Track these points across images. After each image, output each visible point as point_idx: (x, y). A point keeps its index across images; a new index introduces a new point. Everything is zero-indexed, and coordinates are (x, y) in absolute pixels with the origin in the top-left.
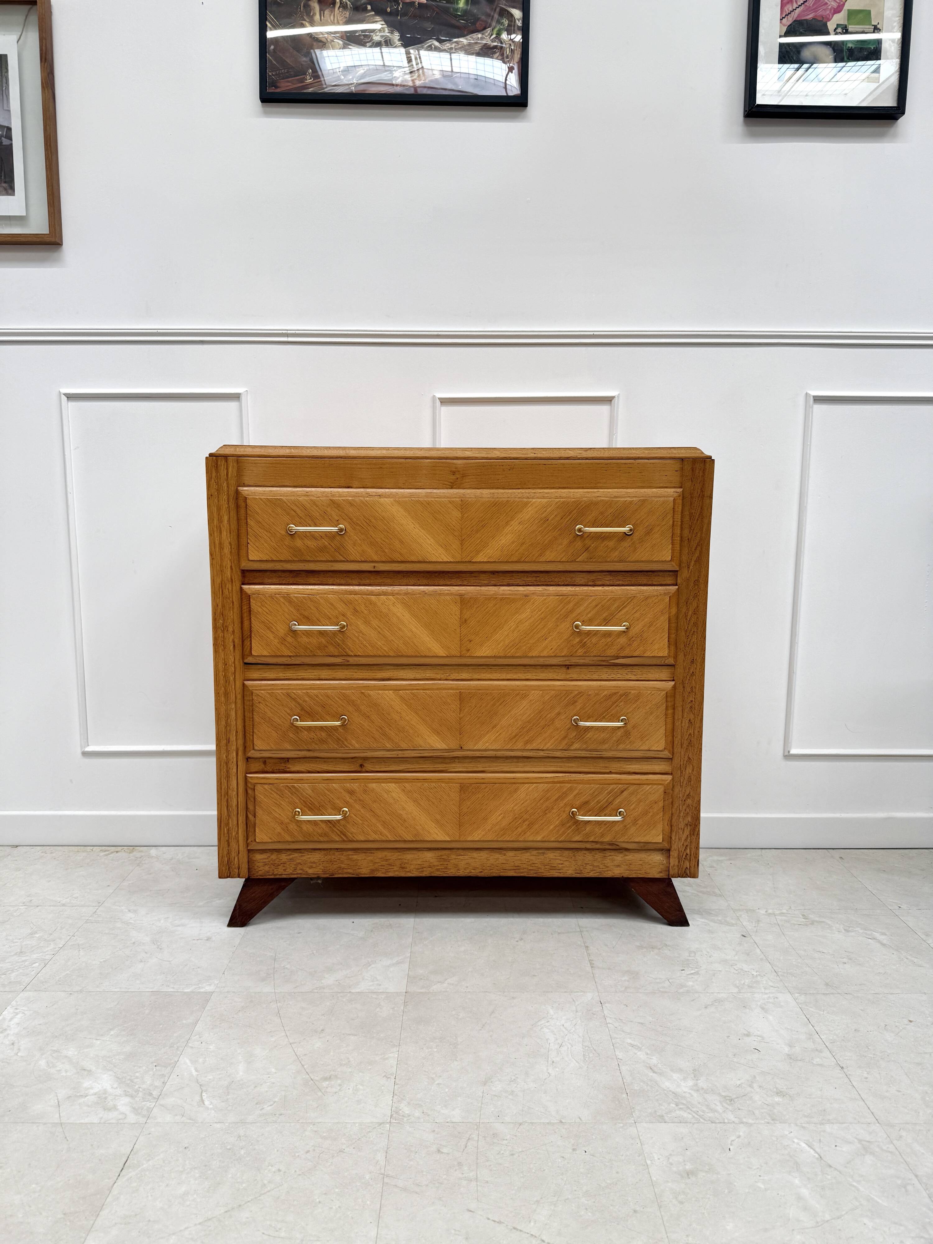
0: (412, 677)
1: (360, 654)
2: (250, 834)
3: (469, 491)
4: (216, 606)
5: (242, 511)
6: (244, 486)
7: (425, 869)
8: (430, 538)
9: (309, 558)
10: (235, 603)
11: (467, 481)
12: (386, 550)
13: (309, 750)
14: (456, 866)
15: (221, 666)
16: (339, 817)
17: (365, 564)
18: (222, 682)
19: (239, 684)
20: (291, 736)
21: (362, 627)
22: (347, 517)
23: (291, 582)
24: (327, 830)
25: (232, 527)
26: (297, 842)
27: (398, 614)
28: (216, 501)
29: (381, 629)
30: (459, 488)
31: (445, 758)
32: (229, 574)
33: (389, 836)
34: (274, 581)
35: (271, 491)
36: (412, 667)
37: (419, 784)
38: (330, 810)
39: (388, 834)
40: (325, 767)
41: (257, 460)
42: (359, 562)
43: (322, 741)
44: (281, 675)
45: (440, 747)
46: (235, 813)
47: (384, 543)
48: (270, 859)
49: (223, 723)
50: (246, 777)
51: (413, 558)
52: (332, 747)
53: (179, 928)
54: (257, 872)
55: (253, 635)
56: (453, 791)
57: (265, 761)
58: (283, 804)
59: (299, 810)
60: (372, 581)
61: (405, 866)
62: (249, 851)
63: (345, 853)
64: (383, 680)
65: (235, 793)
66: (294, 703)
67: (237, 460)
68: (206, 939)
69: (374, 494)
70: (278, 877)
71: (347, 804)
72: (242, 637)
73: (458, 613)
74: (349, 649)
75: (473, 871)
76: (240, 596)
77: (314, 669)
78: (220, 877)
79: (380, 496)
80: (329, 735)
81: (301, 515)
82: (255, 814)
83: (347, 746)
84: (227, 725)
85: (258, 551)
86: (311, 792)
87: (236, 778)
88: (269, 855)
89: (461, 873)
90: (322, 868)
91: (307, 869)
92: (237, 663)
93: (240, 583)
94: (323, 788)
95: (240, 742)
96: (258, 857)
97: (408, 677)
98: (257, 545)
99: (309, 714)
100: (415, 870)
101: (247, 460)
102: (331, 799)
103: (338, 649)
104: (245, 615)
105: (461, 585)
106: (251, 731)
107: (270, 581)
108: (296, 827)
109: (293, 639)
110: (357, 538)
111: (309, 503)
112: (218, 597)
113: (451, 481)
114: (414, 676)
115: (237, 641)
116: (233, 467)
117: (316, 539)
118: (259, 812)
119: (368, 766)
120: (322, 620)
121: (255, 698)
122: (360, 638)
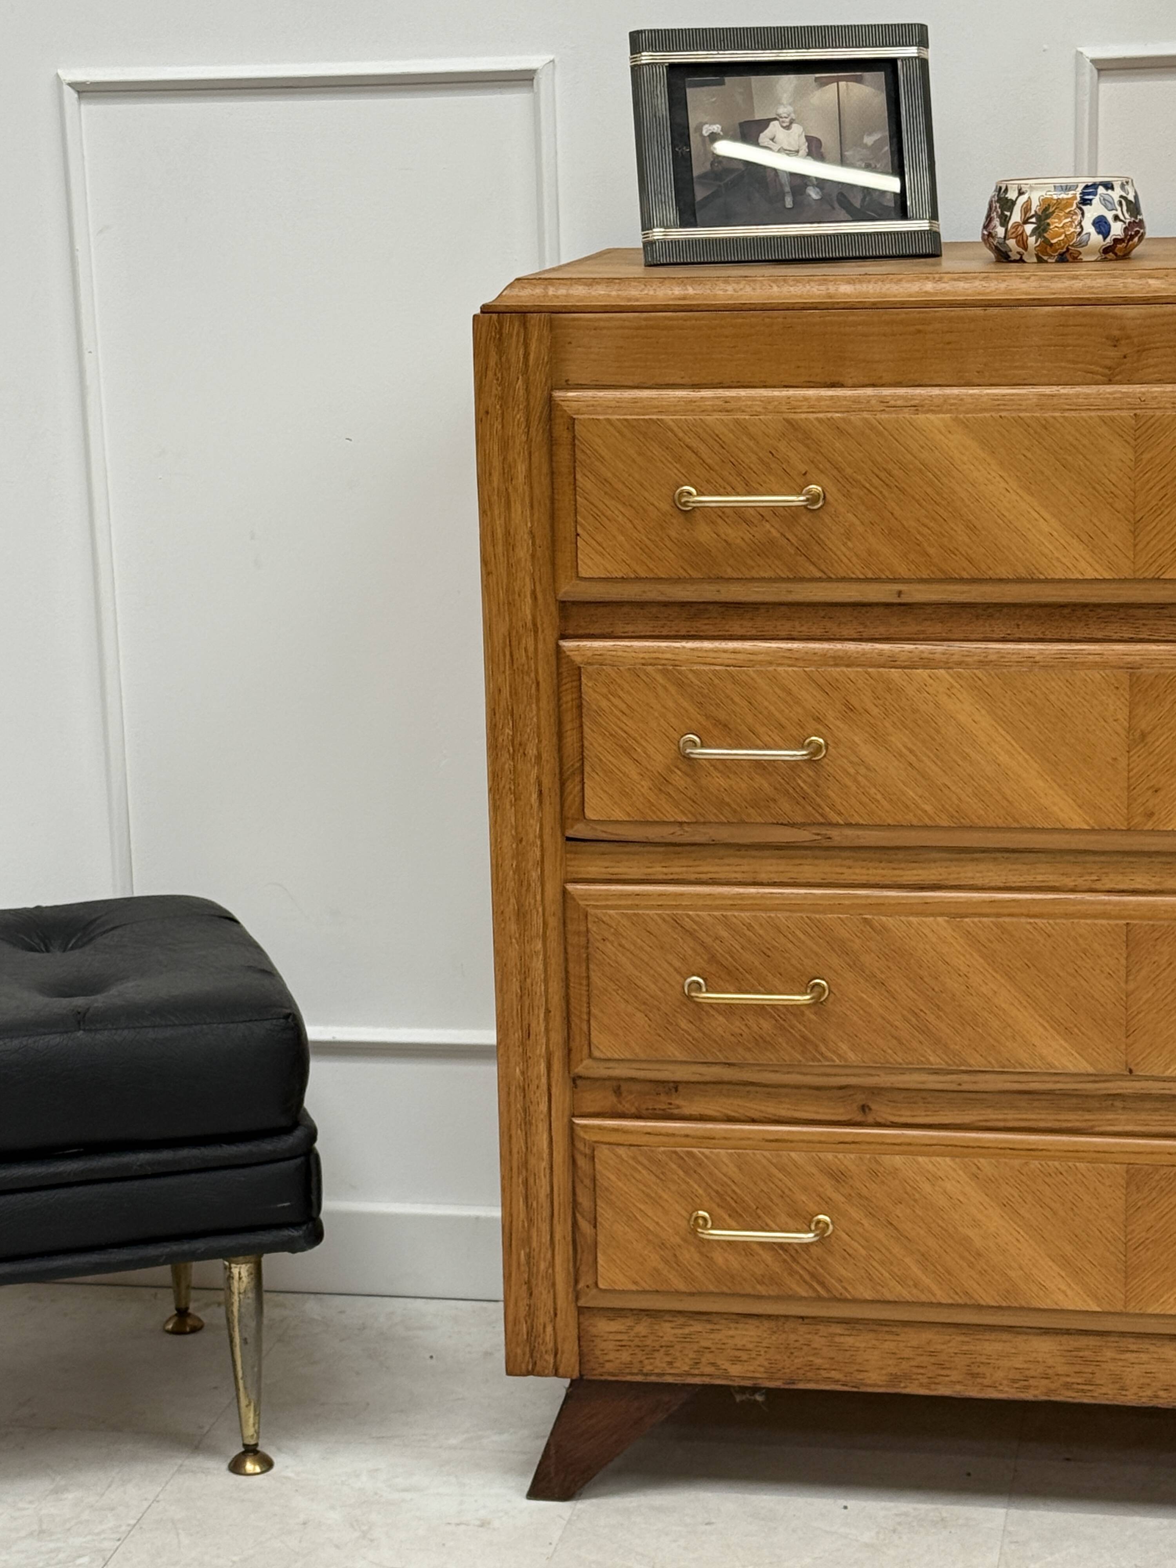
0: (998, 882)
1: (861, 822)
2: (583, 1268)
3: (1156, 389)
4: (496, 693)
5: (563, 455)
6: (569, 386)
7: (1032, 1382)
8: (1047, 516)
9: (730, 573)
10: (542, 685)
11: (1151, 361)
12: (931, 551)
13: (730, 1065)
14: (1116, 1378)
15: (507, 842)
16: (808, 1237)
17: (876, 586)
18: (511, 884)
19: (552, 890)
21: (866, 751)
22: (828, 465)
23: (683, 632)
24: (777, 1267)
25: (537, 492)
26: (700, 1294)
27: (962, 718)
28: (497, 425)
29: (916, 756)
30: (1129, 382)
31: (1087, 1096)
32: (528, 612)
33: (938, 1293)
34: (641, 629)
35: (635, 401)
36: (999, 855)
37: (1017, 1163)
38: (783, 1218)
39: (934, 1288)
40: (771, 1109)
41: (600, 319)
42: (858, 580)
43: (762, 1042)
44: (658, 870)
45: (1072, 1069)
46: (546, 1213)
47: (925, 531)
48: (632, 1334)
49: (515, 987)
50: (572, 1126)
51: (1003, 572)
52: (787, 1058)
53: (408, 1496)
54: (602, 1365)
55: (587, 769)
56: (1108, 1182)
57: (619, 1087)
58: (665, 1196)
59: (706, 1214)
60: (892, 630)
61: (980, 1370)
62: (581, 1310)
63: (823, 1329)
64: (922, 888)
65: (544, 1164)
66: (691, 942)
67: (551, 320)
68: (478, 1523)
69: (899, 403)
70: (653, 1379)
71: (828, 1206)
72: (561, 773)
73: (1123, 715)
74: (832, 807)
75: (1162, 1393)
76: (554, 668)
77: (743, 857)
78: (509, 1373)
79: (916, 408)
80: (782, 1028)
81: (709, 461)
82: (595, 1218)
83: (826, 1058)
84: (524, 992)
85: (602, 555)
86: (735, 1169)
87: (546, 1126)
88: (629, 1322)
89: (1130, 1398)
90: (766, 1364)
91: (726, 1365)
92: (547, 837)
93: (556, 636)
94: (764, 1161)
95: (557, 1037)
96: (603, 1326)
97: (986, 882)
98: (600, 539)
99: (729, 973)
100: (1005, 1382)
101: (574, 319)
102: (786, 1191)
103: (804, 807)
104: (568, 717)
105: (1131, 640)
106: (585, 1010)
107: (630, 628)
108: (697, 1257)
109: (689, 780)
110: (854, 520)
111: (732, 431)
112: (502, 669)
113: (1108, 362)
114: (1003, 879)
115: (546, 782)
116: (540, 339)
117: (748, 523)
118: (605, 1213)
119: (883, 1112)
120: (761, 730)
121: (593, 928)
122: (860, 778)
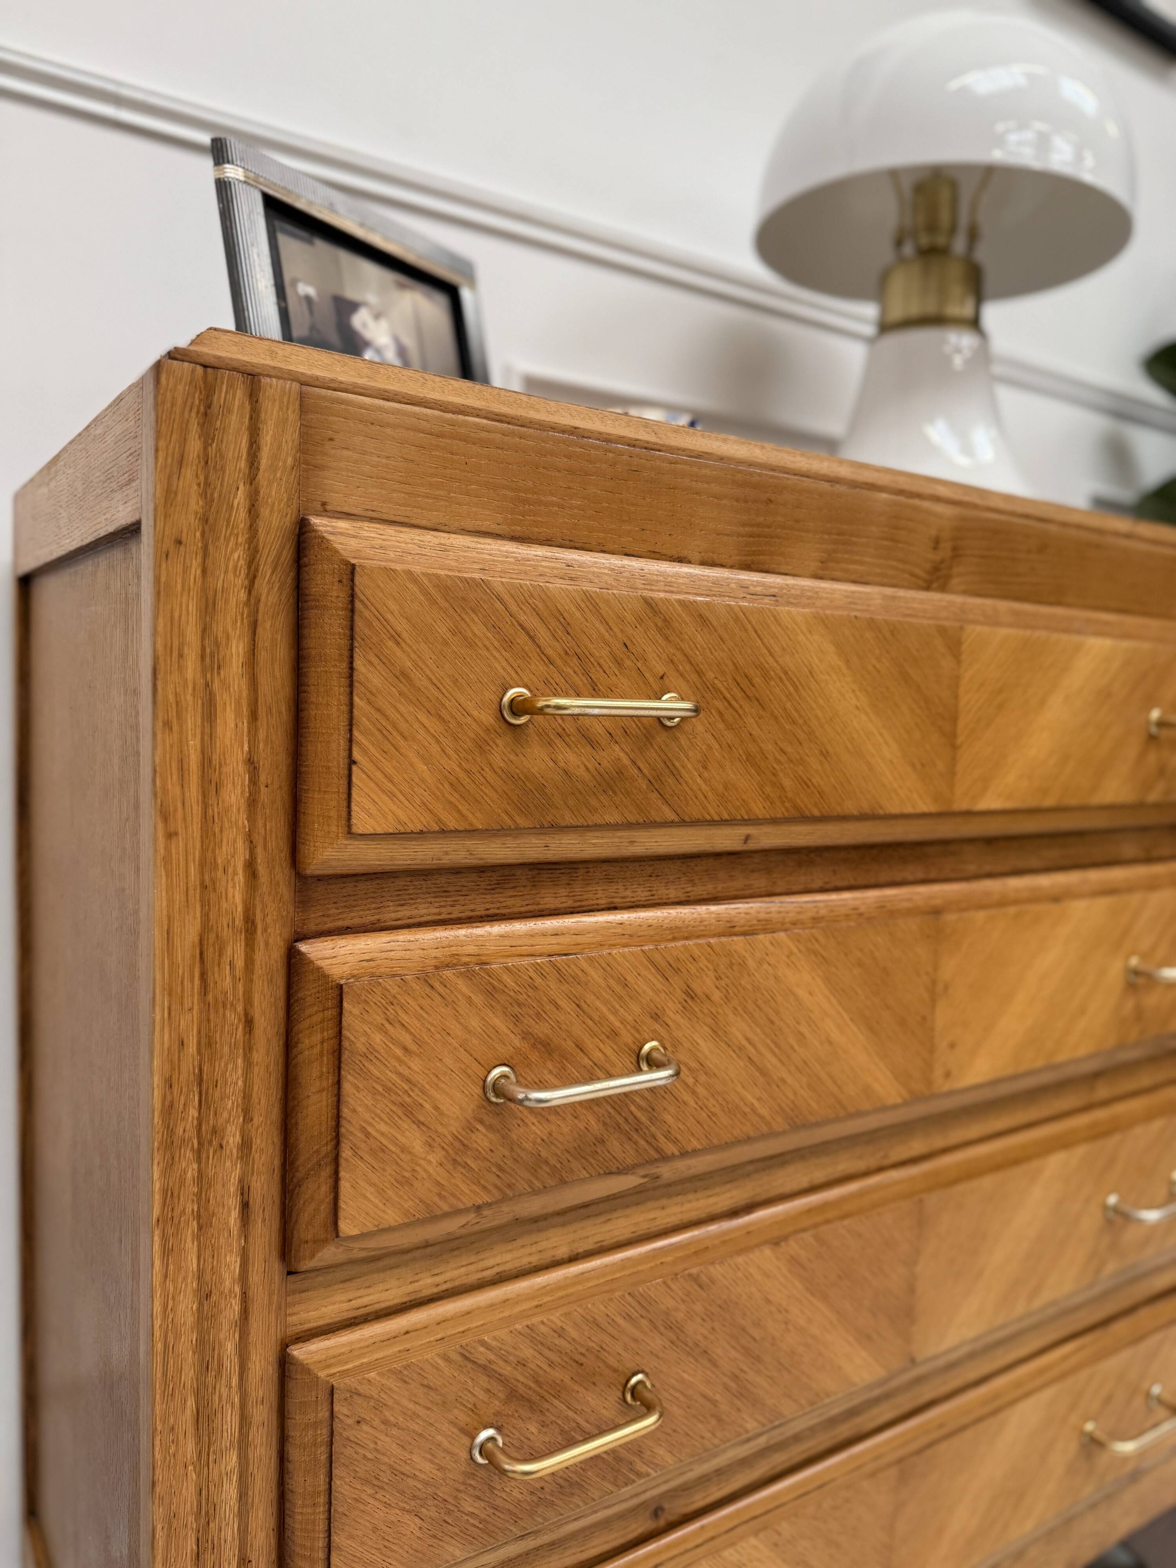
0: (804, 1182)
5: (328, 624)
6: (332, 512)
9: (567, 817)
10: (258, 1022)
11: (960, 570)
12: (786, 782)
13: (526, 1539)
17: (726, 831)
18: (189, 1375)
19: (261, 1363)
20: (471, 1509)
21: (706, 1049)
22: (688, 667)
27: (799, 991)
28: (196, 568)
29: (755, 1048)
32: (238, 898)
34: (424, 911)
42: (711, 822)
43: (569, 1488)
47: (782, 757)
51: (850, 807)
55: (344, 1151)
60: (720, 887)
66: (483, 1380)
67: (302, 396)
69: (759, 589)
72: (288, 1165)
74: (668, 1136)
76: (284, 990)
81: (550, 652)
83: (639, 1475)
85: (391, 795)
93: (291, 934)
98: (390, 770)
99: (532, 1406)
101: (340, 402)
103: (636, 1143)
104: (314, 1070)
106: (321, 1544)
107: (405, 912)
109: (496, 1138)
110: (714, 741)
111: (579, 607)
113: (928, 566)
116: (281, 426)
117: (592, 743)
122: (700, 1090)
